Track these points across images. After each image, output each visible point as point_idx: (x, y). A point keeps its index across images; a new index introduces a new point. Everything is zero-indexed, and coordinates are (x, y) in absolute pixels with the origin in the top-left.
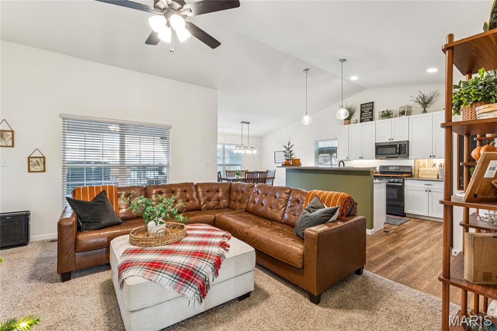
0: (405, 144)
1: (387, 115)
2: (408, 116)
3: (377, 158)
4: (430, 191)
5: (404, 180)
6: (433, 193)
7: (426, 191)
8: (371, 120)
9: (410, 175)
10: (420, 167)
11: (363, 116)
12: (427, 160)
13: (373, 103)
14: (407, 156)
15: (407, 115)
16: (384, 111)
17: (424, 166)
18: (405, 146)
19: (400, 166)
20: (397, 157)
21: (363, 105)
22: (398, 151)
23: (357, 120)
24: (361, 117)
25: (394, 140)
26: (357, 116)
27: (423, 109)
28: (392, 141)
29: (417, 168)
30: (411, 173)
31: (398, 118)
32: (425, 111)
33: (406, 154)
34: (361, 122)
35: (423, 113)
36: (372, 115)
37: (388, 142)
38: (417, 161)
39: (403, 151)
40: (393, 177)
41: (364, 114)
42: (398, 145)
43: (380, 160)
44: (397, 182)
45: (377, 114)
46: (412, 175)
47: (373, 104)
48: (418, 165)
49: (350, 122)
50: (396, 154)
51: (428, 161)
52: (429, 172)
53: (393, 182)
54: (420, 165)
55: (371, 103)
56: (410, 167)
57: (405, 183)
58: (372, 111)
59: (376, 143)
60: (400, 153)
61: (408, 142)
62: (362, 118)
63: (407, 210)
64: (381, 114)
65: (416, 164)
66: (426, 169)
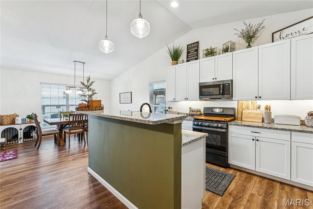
0: (229, 84)
1: (211, 53)
2: (232, 52)
3: (201, 99)
4: (258, 140)
5: (227, 125)
6: (261, 142)
7: (253, 140)
8: (196, 59)
9: (233, 118)
10: (244, 109)
11: (189, 57)
12: (250, 101)
13: (198, 42)
14: (231, 97)
15: (230, 52)
16: (208, 49)
17: (248, 108)
18: (229, 86)
19: (223, 108)
20: (221, 99)
21: (189, 45)
22: (221, 92)
23: (183, 60)
24: (187, 57)
25: (218, 80)
26: (184, 56)
27: (247, 44)
28: (216, 80)
29: (240, 110)
30: (234, 115)
31: (221, 55)
32: (249, 46)
33: (229, 94)
34: (187, 62)
35: (247, 48)
36: (197, 55)
37: (212, 82)
38: (240, 102)
39: (226, 91)
40: (216, 121)
41: (190, 54)
42: (222, 86)
43: (204, 101)
44: (221, 128)
45: (201, 53)
46: (235, 117)
47: (198, 44)
48: (242, 107)
49: (177, 62)
50: (219, 94)
51: (252, 102)
52: (253, 115)
53: (217, 127)
54: (244, 107)
55: (196, 43)
56: (234, 109)
57: (229, 129)
58: (197, 50)
59: (200, 83)
60: (223, 94)
61: (232, 81)
62: (188, 59)
63: (232, 161)
64: (205, 52)
65: (240, 106)
66: (250, 111)
